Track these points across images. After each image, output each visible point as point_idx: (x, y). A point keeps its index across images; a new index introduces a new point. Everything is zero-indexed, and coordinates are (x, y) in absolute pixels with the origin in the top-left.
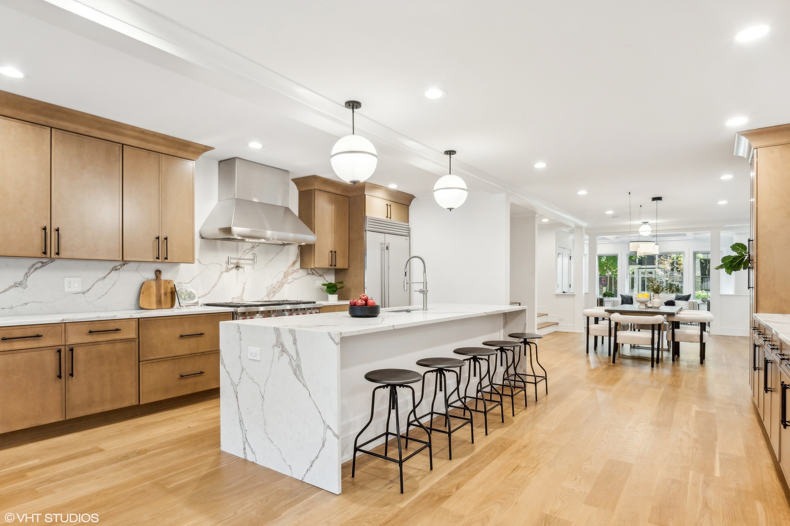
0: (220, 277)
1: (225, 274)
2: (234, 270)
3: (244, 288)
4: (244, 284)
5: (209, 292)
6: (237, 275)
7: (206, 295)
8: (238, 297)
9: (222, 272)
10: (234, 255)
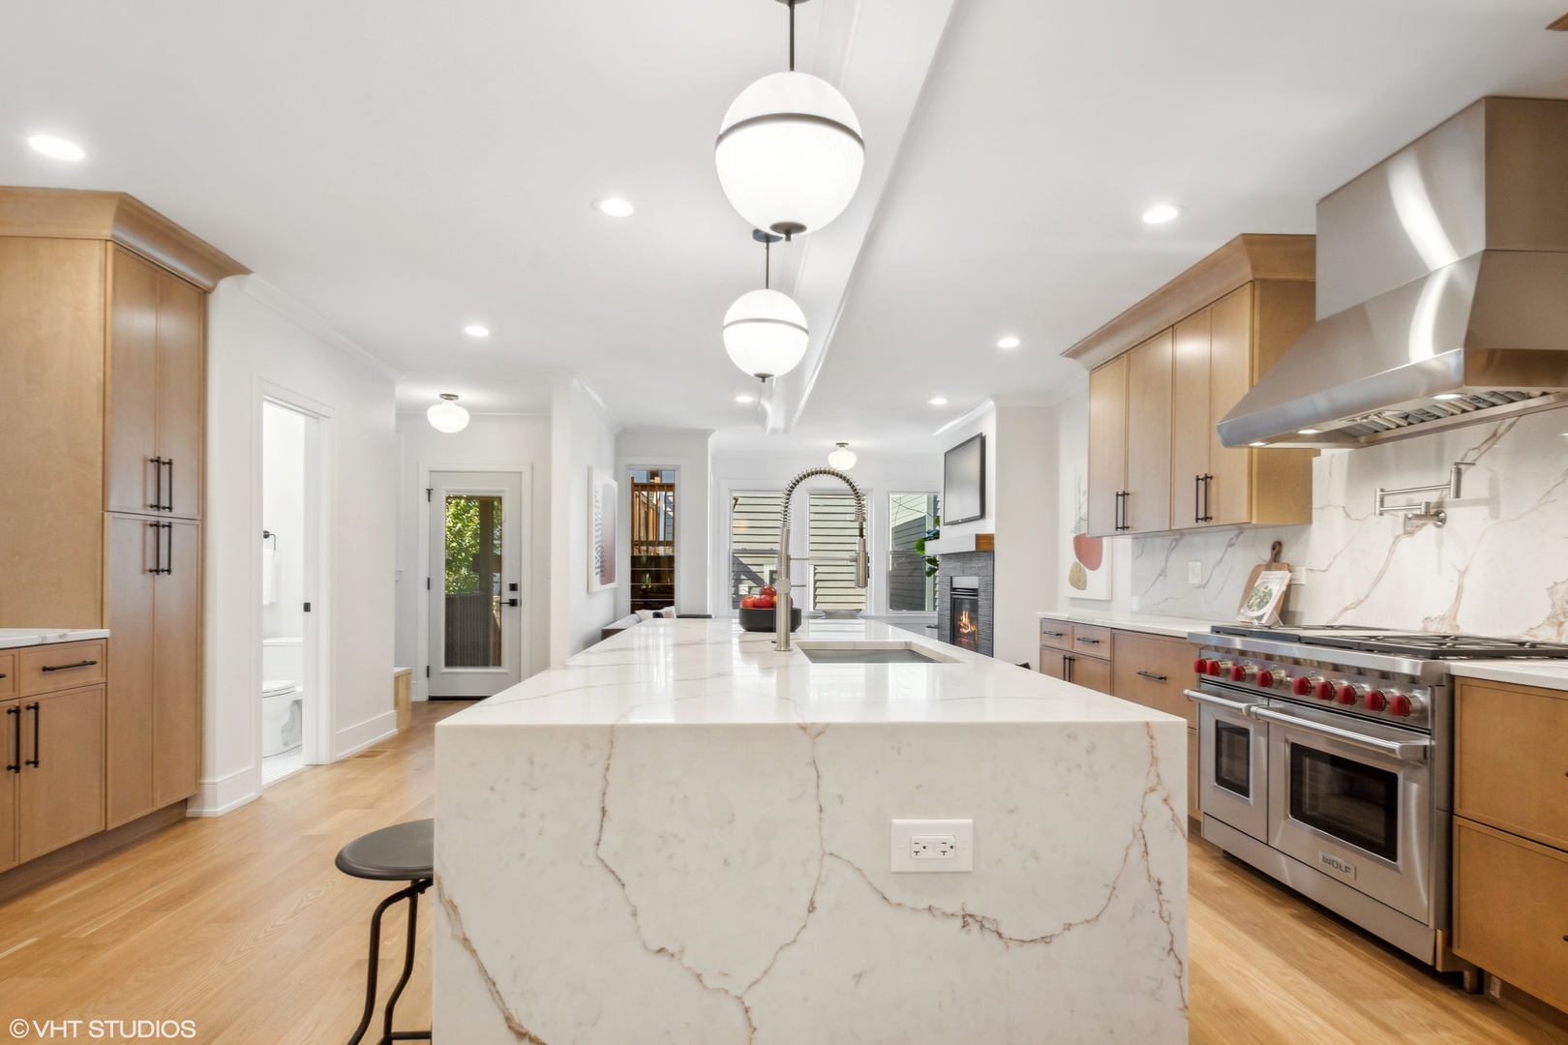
0: (1391, 552)
1: (1406, 541)
2: (1430, 528)
3: (1460, 589)
4: (1463, 573)
5: (1367, 597)
6: (1440, 544)
7: (1360, 602)
8: (1443, 618)
9: (1397, 537)
10: (1431, 479)
